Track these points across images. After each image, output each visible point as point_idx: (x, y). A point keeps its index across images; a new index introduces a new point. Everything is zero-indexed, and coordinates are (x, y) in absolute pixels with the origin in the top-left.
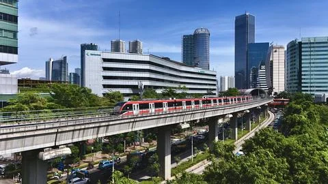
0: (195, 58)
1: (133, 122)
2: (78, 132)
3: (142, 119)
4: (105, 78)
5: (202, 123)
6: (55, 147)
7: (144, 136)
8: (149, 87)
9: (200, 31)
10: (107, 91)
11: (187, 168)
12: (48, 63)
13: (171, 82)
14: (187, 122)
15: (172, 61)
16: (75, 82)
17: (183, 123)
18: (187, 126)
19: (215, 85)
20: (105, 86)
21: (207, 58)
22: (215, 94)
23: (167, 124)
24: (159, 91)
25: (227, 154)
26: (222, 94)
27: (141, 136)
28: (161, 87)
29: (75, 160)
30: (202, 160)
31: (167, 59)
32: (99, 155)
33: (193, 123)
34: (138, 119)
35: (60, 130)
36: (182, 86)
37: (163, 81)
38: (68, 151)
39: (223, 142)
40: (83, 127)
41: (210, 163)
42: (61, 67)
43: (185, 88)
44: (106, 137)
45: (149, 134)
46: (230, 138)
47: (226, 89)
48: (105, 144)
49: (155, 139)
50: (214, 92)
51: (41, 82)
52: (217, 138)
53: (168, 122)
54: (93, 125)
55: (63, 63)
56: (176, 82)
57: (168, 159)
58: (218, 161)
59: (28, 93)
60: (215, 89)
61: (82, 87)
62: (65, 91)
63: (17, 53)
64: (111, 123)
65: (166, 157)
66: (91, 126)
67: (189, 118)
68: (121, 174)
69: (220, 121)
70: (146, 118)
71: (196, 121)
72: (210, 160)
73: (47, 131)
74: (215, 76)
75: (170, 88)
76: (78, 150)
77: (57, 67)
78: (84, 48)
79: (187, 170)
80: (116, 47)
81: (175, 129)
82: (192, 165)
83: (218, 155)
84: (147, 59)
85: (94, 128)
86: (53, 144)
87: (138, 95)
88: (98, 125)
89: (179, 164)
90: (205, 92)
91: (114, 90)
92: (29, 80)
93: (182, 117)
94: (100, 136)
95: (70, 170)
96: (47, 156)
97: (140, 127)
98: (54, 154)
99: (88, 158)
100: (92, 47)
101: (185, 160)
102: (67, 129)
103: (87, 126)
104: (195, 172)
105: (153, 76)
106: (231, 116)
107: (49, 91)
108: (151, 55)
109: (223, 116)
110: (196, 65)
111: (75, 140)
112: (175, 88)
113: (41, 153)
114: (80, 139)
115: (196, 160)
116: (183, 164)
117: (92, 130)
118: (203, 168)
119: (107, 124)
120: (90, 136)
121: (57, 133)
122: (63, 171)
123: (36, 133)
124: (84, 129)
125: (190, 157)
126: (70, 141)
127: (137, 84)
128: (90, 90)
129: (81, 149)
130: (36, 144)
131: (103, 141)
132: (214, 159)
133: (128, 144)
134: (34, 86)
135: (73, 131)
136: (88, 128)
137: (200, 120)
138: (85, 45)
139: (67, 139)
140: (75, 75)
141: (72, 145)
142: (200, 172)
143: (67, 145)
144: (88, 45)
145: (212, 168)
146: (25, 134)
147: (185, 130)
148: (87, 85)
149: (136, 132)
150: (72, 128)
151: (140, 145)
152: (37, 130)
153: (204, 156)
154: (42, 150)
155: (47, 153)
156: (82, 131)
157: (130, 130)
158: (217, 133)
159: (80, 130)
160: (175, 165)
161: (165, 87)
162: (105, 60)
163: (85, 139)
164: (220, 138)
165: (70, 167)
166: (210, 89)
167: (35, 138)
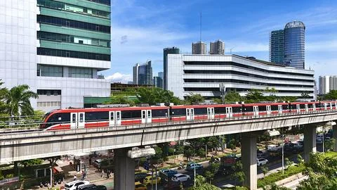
0: (285, 56)
1: (215, 126)
2: (161, 133)
3: (224, 123)
4: (186, 80)
5: (295, 131)
6: (142, 147)
7: (227, 141)
8: (232, 89)
9: (293, 25)
10: (188, 94)
11: (277, 181)
12: (135, 68)
13: (258, 84)
14: (277, 129)
15: (257, 61)
16: (158, 85)
17: (271, 130)
18: (277, 133)
19: (312, 86)
20: (186, 89)
21: (301, 56)
22: (312, 97)
23: (252, 130)
24: (243, 94)
25: (329, 168)
26: (323, 97)
27: (223, 141)
28: (245, 90)
29: (158, 161)
30: (295, 173)
31: (252, 59)
32: (181, 158)
33: (284, 130)
34: (220, 124)
35: (145, 131)
36: (270, 88)
37: (247, 82)
38: (152, 151)
39: (324, 155)
40: (166, 129)
41: (307, 177)
42: (146, 72)
43: (273, 91)
44: (187, 140)
45: (232, 140)
46: (332, 151)
47: (328, 91)
48: (187, 147)
49: (238, 146)
50: (310, 95)
51: (129, 85)
52: (314, 150)
53: (254, 128)
54: (175, 128)
55: (148, 67)
56: (263, 84)
57: (253, 168)
58: (317, 176)
59: (119, 96)
60: (312, 92)
61: (165, 90)
62: (149, 94)
63: (110, 60)
64: (192, 126)
65: (251, 166)
66: (173, 128)
67: (279, 125)
68: (204, 179)
69: (319, 129)
70: (228, 123)
71: (288, 127)
72: (307, 174)
73: (134, 132)
74: (312, 76)
75: (255, 90)
76: (161, 152)
77: (143, 71)
78: (167, 52)
79: (277, 183)
80: (197, 49)
81: (262, 136)
82: (283, 178)
83: (317, 169)
84: (229, 59)
85: (176, 130)
86: (139, 144)
87: (219, 98)
88: (179, 127)
89: (266, 175)
90: (300, 95)
91: (195, 93)
92: (120, 84)
93: (270, 123)
94: (181, 138)
95: (154, 170)
96: (134, 154)
97: (222, 132)
98: (140, 154)
99: (171, 160)
100: (174, 51)
101: (274, 171)
102: (152, 130)
103: (169, 128)
104: (287, 186)
105: (236, 77)
106: (334, 123)
107: (135, 94)
108: (234, 56)
109: (323, 124)
110: (287, 64)
111: (159, 141)
112: (262, 90)
113: (130, 152)
114: (164, 141)
115: (288, 173)
116: (271, 176)
117: (174, 132)
118: (296, 183)
119: (188, 127)
120: (172, 138)
121: (143, 133)
122: (148, 170)
123: (126, 132)
124: (167, 131)
125: (280, 169)
126: (154, 142)
127: (218, 87)
128: (172, 93)
129: (164, 150)
130: (126, 143)
131: (184, 144)
132: (312, 173)
133: (210, 149)
134: (124, 90)
135: (157, 132)
136: (170, 130)
137: (292, 126)
138: (167, 49)
139: (151, 140)
140: (159, 79)
141: (156, 146)
142: (294, 187)
143: (151, 146)
144: (171, 49)
145: (309, 184)
146: (116, 133)
147: (273, 137)
148: (170, 88)
149: (217, 137)
150: (156, 130)
151: (222, 151)
152: (126, 130)
153: (299, 169)
154: (130, 148)
155: (134, 152)
156: (165, 133)
157: (212, 135)
158: (314, 143)
159: (163, 131)
160: (261, 176)
161: (249, 90)
162: (186, 63)
163: (168, 140)
164: (319, 149)
165: (154, 167)
166: (306, 92)
167: (125, 137)
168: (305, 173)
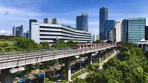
0: (82, 26)
1: (54, 55)
2: (28, 60)
3: (58, 54)
4: (41, 35)
6: (17, 67)
7: (59, 61)
8: (61, 39)
9: (84, 15)
10: (42, 41)
12: (13, 28)
13: (71, 37)
14: (78, 55)
15: (71, 28)
16: (27, 37)
17: (76, 55)
18: (78, 57)
19: (91, 38)
20: (41, 39)
21: (87, 27)
22: (91, 43)
23: (69, 56)
24: (66, 41)
25: (96, 69)
26: (94, 42)
27: (57, 61)
28: (67, 39)
29: (26, 73)
30: (85, 72)
31: (69, 27)
32: (38, 70)
33: (81, 56)
34: (56, 54)
35: (19, 59)
37: (67, 36)
38: (23, 69)
39: (95, 64)
40: (30, 58)
41: (88, 73)
42: (20, 30)
43: (77, 40)
44: (41, 62)
45: (61, 61)
46: (97, 62)
47: (96, 40)
48: (41, 66)
49: (63, 63)
50: (90, 42)
51: (10, 37)
52: (91, 62)
53: (70, 55)
54: (35, 57)
55: (21, 28)
56: (73, 37)
57: (70, 72)
58: (92, 72)
59: (4, 42)
60: (91, 40)
61: (30, 39)
62: (22, 41)
64: (44, 56)
65: (69, 71)
66: (34, 57)
67: (79, 53)
68: (48, 79)
69: (93, 55)
71: (82, 54)
72: (89, 72)
73: (13, 60)
74: (91, 34)
75: (71, 40)
76: (28, 69)
77: (18, 30)
78: (31, 21)
79: (78, 77)
80: (46, 21)
81: (73, 58)
82: (81, 74)
83: (92, 70)
84: (60, 26)
85: (36, 58)
86: (16, 66)
87: (56, 43)
88: (37, 57)
89: (74, 74)
90: (86, 42)
91: (45, 41)
92: (5, 36)
93: (76, 53)
94: (38, 62)
95: (24, 78)
96: (13, 71)
97: (57, 57)
98: (17, 71)
99: (33, 72)
100: (35, 21)
101: (77, 72)
102: (23, 59)
103: (32, 57)
104: (82, 78)
105: (63, 34)
106: (98, 52)
107: (14, 41)
108: (62, 25)
109: (94, 52)
110: (82, 30)
111: (27, 64)
112: (73, 40)
113: (10, 70)
114: (29, 63)
115: (82, 72)
116: (76, 74)
117: (35, 59)
118: (85, 76)
119: (42, 56)
120: (33, 62)
121: (18, 61)
122: (21, 78)
123: (8, 61)
124: (31, 59)
125: (79, 71)
126: (24, 64)
127: (56, 38)
128: (34, 41)
129: (29, 68)
130: (8, 66)
131: (40, 64)
132: (90, 72)
133: (51, 65)
134: (7, 39)
135: (26, 59)
137: (84, 54)
139: (23, 63)
140: (27, 34)
141: (25, 66)
142: (84, 78)
143: (23, 66)
144: (33, 20)
145: (89, 76)
146: (2, 61)
147: (77, 59)
148: (32, 38)
149: (55, 60)
150: (25, 58)
151: (57, 66)
152: (8, 59)
153: (86, 70)
154: (11, 68)
156: (30, 60)
157: (52, 59)
158: (91, 60)
159: (29, 59)
160: (73, 74)
161: (68, 39)
162: (41, 27)
163: (31, 63)
164: (93, 62)
165: (24, 76)
166: (89, 40)
167: (8, 63)
168: (88, 72)
